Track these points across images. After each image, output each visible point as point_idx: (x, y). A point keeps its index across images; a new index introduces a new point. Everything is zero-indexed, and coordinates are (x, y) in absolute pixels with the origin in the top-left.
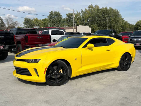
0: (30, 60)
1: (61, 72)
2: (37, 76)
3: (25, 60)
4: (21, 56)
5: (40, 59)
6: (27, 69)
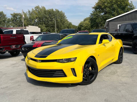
0: (63, 59)
1: (90, 69)
2: (73, 76)
3: (57, 60)
4: (47, 56)
5: (76, 58)
6: (62, 70)
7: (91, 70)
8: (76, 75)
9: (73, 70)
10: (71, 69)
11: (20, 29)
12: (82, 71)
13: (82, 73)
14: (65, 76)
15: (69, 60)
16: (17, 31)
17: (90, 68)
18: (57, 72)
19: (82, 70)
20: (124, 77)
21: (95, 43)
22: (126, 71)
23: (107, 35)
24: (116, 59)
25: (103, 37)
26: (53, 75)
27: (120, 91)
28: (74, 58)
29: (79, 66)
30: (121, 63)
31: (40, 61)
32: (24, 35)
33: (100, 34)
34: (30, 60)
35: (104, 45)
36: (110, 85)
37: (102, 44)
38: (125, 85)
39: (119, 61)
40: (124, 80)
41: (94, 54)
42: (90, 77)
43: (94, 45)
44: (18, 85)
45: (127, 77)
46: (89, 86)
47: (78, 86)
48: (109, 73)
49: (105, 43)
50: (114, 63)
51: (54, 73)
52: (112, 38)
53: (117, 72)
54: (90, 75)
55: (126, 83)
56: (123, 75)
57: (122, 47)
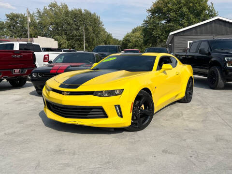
1: (142, 108)
2: (118, 117)
3: (93, 92)
5: (123, 90)
6: (102, 107)
7: (144, 109)
8: (121, 116)
9: (118, 108)
10: (115, 106)
12: (131, 109)
13: (131, 113)
14: (106, 116)
15: (112, 93)
17: (143, 106)
18: (93, 110)
20: (193, 121)
21: (151, 69)
22: (196, 114)
23: (170, 57)
24: (182, 95)
25: (164, 60)
26: (87, 115)
27: (185, 140)
28: (119, 90)
29: (127, 102)
30: (190, 101)
31: (68, 93)
32: (35, 53)
33: (159, 56)
34: (51, 92)
35: (164, 72)
36: (170, 132)
37: (162, 70)
38: (192, 132)
39: (187, 99)
40: (192, 125)
41: (149, 85)
42: (142, 119)
43: (150, 72)
44: (32, 130)
45: (197, 121)
46: (140, 133)
47: (124, 133)
48: (170, 116)
49: (166, 70)
50: (179, 101)
51: (89, 112)
52: (177, 61)
53: (182, 115)
54: (141, 117)
55: (193, 130)
56: (191, 119)
57: (191, 77)
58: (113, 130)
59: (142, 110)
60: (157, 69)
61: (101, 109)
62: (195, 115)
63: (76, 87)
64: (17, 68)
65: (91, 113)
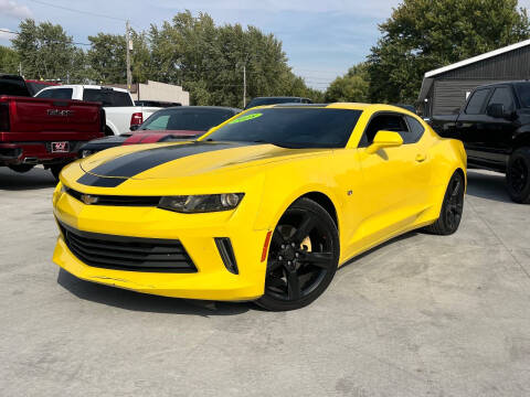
0: (186, 197)
1: (306, 247)
2: (227, 272)
3: (159, 198)
4: (125, 180)
5: (241, 195)
6: (178, 240)
7: (310, 250)
8: (234, 269)
9: (225, 246)
10: (216, 239)
11: (99, 87)
12: (265, 251)
13: (263, 260)
14: (191, 268)
15: (211, 203)
16: (86, 91)
17: (307, 242)
18: (155, 250)
19: (266, 245)
20: (451, 287)
21: (342, 144)
22: (463, 266)
23: (403, 115)
24: (433, 214)
25: (379, 123)
26: (142, 261)
27: (416, 348)
28: (230, 195)
29: (252, 229)
30: (454, 231)
31: (96, 200)
33: (369, 110)
35: (381, 153)
36: (380, 319)
37: (373, 147)
38: (444, 321)
39: (445, 225)
40: (446, 300)
41: (330, 188)
42: (303, 279)
45: (462, 288)
46: (293, 316)
47: (252, 313)
48: (393, 270)
49: (386, 146)
50: (426, 230)
51: (147, 254)
52: (422, 128)
53: (426, 267)
54: (302, 271)
55: (449, 316)
56: (448, 282)
57: (459, 171)
58: (212, 306)
59: (303, 254)
60: (361, 145)
61: (175, 246)
62: (462, 270)
63: (115, 183)
64: (60, 139)
65: (149, 257)
